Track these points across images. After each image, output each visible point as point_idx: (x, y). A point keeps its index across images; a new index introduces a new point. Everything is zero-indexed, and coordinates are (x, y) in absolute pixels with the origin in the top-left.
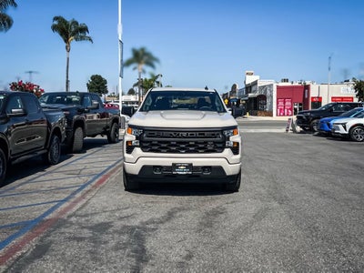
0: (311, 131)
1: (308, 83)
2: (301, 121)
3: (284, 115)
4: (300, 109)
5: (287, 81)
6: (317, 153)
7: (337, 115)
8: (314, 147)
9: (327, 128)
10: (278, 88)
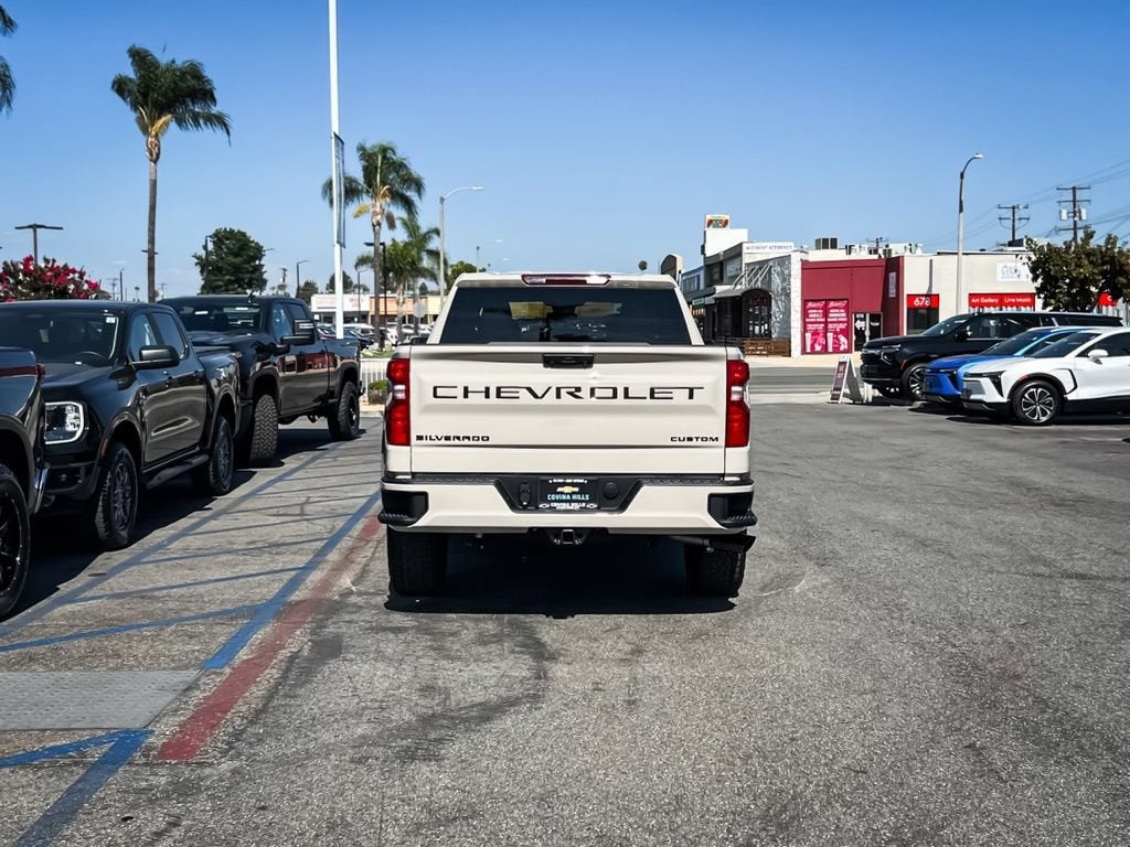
0: (904, 397)
1: (897, 249)
2: (874, 369)
3: (825, 350)
4: (875, 332)
5: (833, 244)
6: (916, 455)
7: (980, 350)
8: (909, 442)
9: (949, 388)
10: (807, 267)
